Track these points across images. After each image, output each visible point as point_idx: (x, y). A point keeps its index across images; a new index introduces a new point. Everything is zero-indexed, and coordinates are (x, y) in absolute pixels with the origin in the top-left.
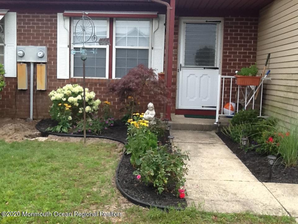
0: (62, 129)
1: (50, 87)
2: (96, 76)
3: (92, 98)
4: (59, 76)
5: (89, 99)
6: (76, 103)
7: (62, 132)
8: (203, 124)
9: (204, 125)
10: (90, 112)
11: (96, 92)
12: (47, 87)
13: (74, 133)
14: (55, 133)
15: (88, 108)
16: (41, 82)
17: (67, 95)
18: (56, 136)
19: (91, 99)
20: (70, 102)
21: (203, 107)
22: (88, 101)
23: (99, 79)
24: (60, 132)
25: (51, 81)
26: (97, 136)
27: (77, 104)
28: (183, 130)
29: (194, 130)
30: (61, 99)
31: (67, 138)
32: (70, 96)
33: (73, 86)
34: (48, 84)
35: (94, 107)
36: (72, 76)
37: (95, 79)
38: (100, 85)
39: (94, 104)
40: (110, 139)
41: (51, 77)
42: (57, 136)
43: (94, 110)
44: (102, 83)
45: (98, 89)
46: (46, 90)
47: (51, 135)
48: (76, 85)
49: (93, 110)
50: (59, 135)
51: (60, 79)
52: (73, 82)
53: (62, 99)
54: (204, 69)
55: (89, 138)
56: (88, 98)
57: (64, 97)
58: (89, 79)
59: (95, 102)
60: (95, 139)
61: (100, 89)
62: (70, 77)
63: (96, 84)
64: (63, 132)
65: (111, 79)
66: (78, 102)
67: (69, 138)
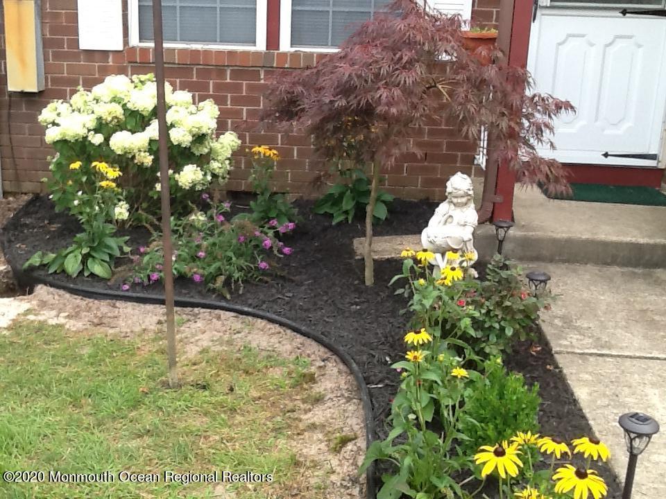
0: (90, 261)
1: (55, 81)
2: (223, 41)
3: (204, 130)
4: (87, 41)
5: (193, 136)
6: (142, 154)
7: (86, 274)
8: (642, 241)
9: (647, 244)
10: (199, 188)
11: (219, 101)
12: (46, 79)
13: (134, 286)
14: (61, 281)
15: (189, 175)
16: (23, 61)
17: (107, 124)
18: (61, 292)
19: (204, 136)
20: (119, 152)
21: (606, 155)
22: (192, 142)
23: (231, 53)
24: (81, 273)
25: (57, 56)
26: (224, 304)
27: (148, 160)
28: (564, 261)
29: (606, 264)
30: (85, 138)
31: (103, 307)
32: (120, 127)
33: (132, 82)
34: (47, 69)
35: (215, 165)
36: (134, 40)
37: (219, 53)
38: (237, 74)
39: (216, 152)
40: (281, 324)
41: (60, 44)
42: (68, 295)
43: (214, 176)
44: (244, 68)
45: (228, 87)
46: (41, 93)
47: (45, 287)
48: (143, 77)
49: (209, 178)
50: (73, 292)
51: (90, 53)
52: (138, 61)
53: (89, 139)
54: (621, 15)
55: (196, 310)
56: (190, 132)
57: (96, 131)
58: (197, 51)
59: (215, 145)
60: (219, 318)
61: (237, 88)
62: (126, 42)
63: (220, 70)
64: (92, 275)
65: (276, 51)
66: (150, 151)
67: (114, 306)
